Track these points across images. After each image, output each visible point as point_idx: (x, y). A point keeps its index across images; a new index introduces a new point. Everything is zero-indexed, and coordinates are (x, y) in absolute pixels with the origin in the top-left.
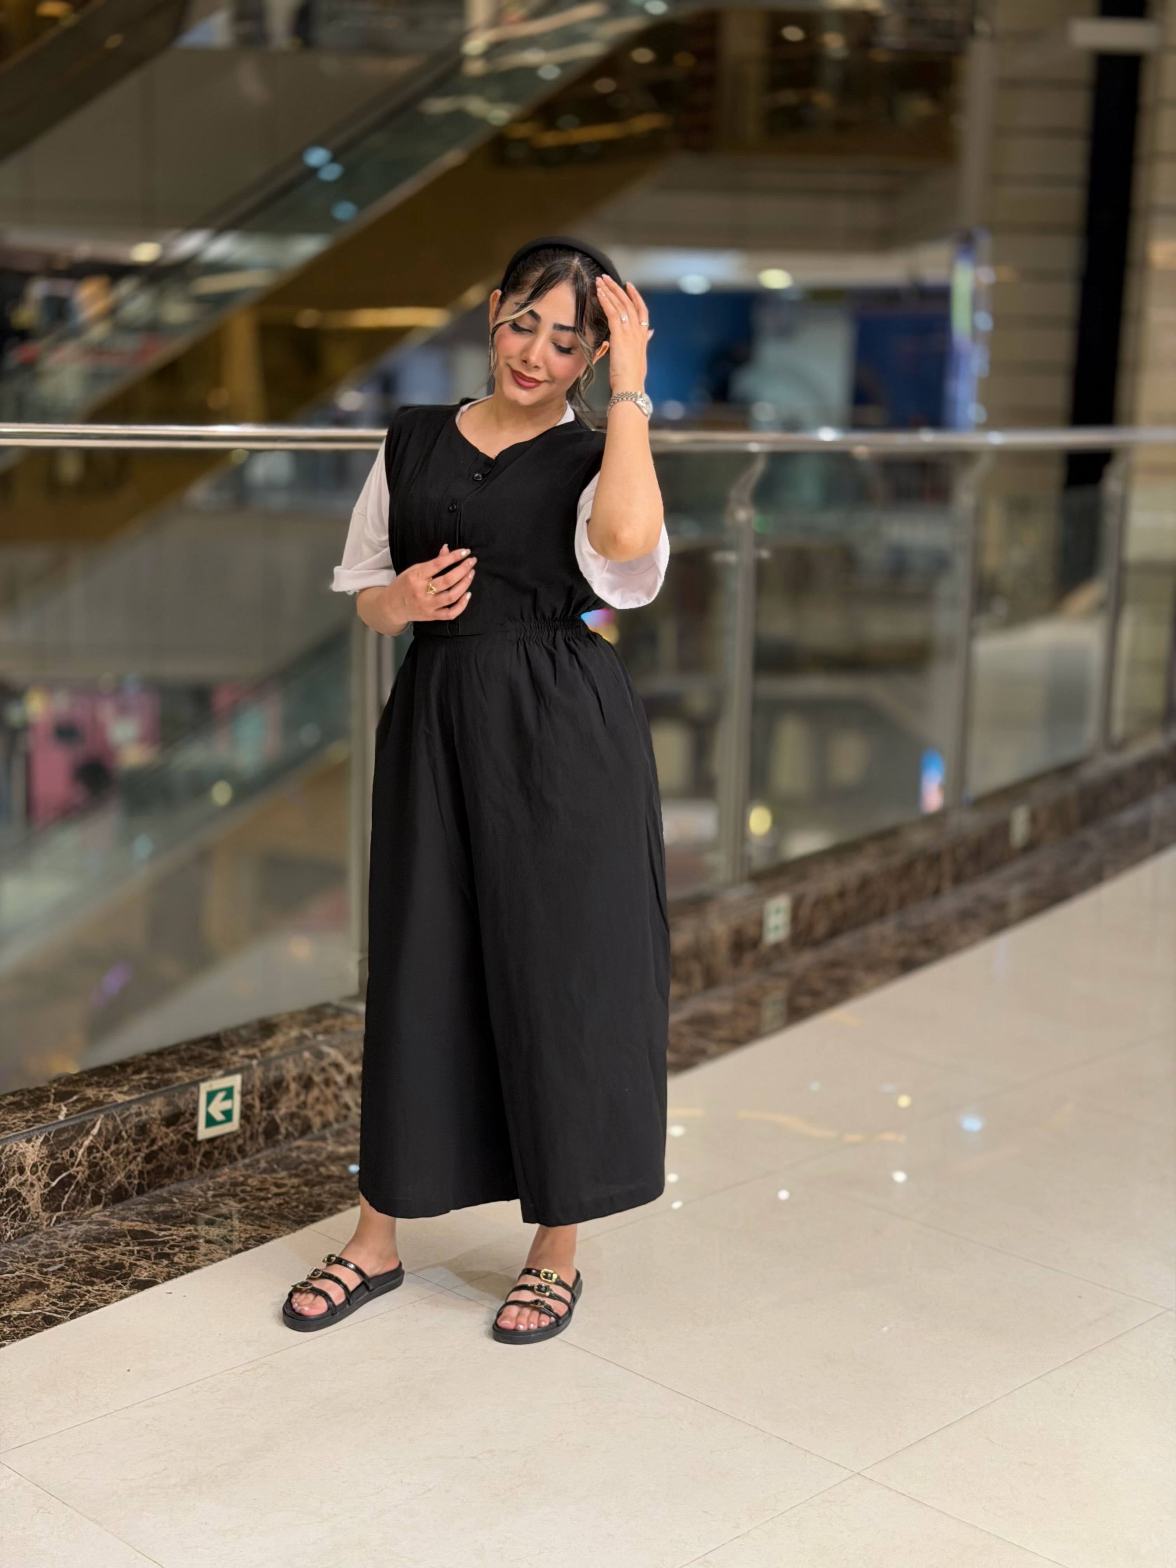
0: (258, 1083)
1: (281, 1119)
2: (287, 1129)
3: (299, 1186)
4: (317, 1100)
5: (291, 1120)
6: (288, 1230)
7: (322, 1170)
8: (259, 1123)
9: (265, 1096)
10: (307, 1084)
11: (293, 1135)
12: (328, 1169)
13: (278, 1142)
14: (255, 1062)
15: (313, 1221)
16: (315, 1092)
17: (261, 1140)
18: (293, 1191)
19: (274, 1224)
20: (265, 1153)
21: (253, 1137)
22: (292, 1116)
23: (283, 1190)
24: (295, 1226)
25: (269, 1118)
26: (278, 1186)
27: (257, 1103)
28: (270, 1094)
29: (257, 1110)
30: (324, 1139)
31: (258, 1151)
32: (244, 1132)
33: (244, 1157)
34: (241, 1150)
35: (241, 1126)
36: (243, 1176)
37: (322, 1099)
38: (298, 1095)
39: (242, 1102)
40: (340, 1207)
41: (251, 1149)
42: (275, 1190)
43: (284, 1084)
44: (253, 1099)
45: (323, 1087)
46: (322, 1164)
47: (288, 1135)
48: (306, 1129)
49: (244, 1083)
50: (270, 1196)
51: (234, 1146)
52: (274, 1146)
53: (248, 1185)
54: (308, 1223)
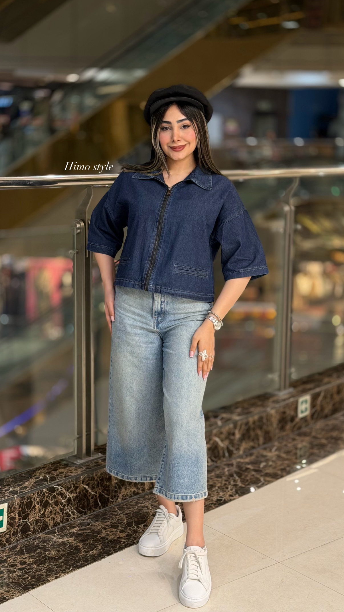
0: (17, 506)
1: (31, 524)
2: (33, 528)
3: (32, 564)
4: (51, 512)
5: (36, 524)
6: (19, 594)
7: (47, 553)
8: (18, 526)
9: (22, 512)
10: (46, 505)
11: (38, 531)
12: (50, 553)
13: (29, 535)
14: (15, 496)
15: (33, 588)
16: (50, 508)
17: (19, 535)
18: (28, 567)
19: (12, 589)
20: (21, 541)
21: (14, 534)
22: (37, 521)
23: (23, 566)
24: (22, 591)
25: (23, 524)
26: (22, 563)
27: (17, 516)
28: (25, 511)
29: (17, 520)
30: (53, 532)
31: (18, 540)
32: (10, 532)
33: (9, 545)
34: (8, 540)
35: (8, 528)
36: (6, 556)
37: (54, 512)
38: (40, 511)
39: (8, 517)
40: (49, 579)
41: (14, 540)
42: (19, 566)
43: (33, 506)
44: (15, 515)
45: (54, 506)
46: (48, 550)
47: (34, 532)
48: (45, 526)
49: (9, 507)
50: (16, 570)
51: (4, 539)
52: (27, 537)
53: (7, 562)
54: (29, 589)
